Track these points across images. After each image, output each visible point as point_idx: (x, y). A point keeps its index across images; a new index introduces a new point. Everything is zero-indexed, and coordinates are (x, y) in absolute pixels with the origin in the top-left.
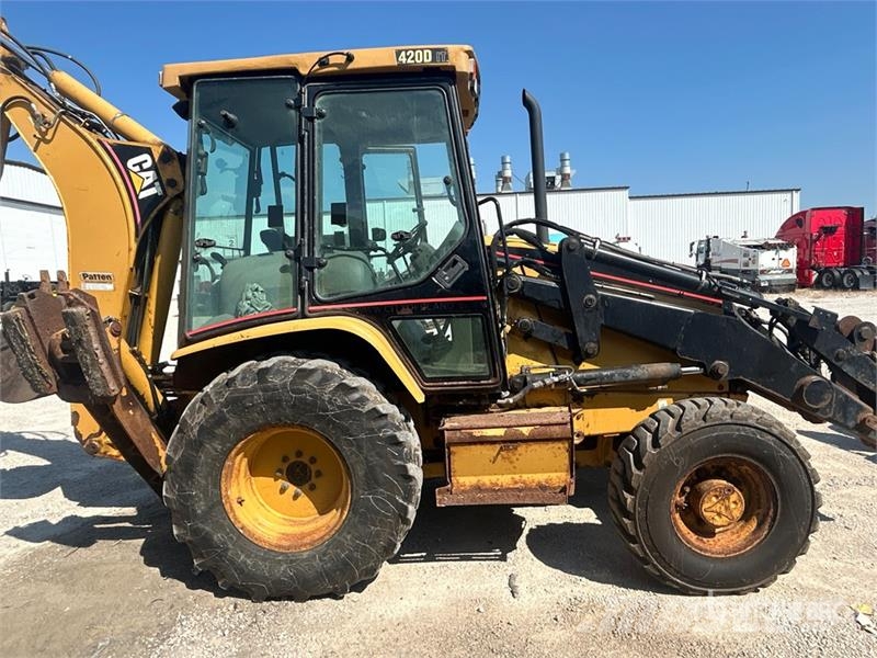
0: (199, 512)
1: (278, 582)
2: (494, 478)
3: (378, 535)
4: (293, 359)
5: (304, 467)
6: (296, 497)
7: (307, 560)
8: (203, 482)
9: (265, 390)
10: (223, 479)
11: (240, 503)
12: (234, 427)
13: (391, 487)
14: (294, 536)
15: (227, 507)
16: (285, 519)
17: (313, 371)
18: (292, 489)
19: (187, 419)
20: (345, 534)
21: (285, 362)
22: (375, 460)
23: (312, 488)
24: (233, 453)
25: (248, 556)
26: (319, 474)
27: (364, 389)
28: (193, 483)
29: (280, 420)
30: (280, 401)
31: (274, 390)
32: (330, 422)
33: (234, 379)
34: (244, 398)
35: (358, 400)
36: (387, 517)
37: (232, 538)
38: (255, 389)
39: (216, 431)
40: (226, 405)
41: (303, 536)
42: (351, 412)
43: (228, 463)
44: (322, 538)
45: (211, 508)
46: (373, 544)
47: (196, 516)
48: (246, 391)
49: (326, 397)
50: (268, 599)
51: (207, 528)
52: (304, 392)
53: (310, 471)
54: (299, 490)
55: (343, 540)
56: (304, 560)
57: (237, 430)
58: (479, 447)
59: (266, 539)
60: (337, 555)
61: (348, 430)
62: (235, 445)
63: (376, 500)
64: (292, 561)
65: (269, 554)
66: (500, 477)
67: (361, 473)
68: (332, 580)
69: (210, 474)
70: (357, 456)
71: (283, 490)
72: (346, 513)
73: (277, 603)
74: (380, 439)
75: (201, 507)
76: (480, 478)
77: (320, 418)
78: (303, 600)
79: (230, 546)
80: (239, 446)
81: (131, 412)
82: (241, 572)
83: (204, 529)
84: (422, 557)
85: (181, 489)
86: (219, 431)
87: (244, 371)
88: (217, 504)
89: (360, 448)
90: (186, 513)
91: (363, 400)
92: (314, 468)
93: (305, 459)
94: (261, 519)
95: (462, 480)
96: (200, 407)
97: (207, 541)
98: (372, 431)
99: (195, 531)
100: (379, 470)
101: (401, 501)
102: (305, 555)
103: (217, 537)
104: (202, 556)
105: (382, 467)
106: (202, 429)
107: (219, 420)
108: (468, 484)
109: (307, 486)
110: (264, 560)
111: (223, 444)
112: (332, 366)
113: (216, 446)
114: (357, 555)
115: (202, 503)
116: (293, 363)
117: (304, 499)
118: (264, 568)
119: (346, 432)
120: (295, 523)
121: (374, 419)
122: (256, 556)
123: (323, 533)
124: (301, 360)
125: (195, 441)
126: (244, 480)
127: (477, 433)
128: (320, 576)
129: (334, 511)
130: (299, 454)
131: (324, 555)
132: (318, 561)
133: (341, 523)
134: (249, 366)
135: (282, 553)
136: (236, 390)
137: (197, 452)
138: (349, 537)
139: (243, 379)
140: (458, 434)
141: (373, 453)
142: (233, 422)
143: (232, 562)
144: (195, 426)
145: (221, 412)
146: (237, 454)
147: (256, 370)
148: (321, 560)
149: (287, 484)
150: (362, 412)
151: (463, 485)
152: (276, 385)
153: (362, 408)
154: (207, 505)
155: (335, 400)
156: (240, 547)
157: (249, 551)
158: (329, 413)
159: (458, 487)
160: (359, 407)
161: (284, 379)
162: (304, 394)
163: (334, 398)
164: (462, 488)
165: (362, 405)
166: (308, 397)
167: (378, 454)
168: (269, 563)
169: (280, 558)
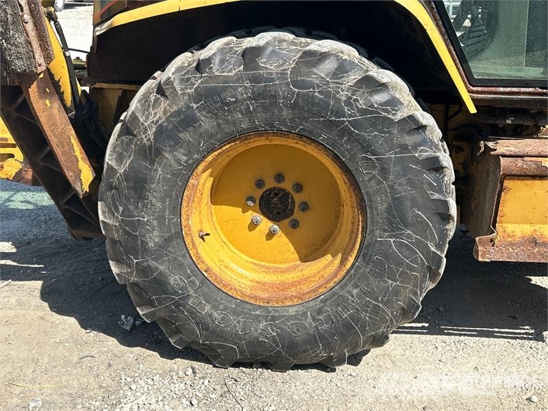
0: (151, 244)
1: (255, 343)
3: (396, 292)
4: (291, 37)
5: (285, 196)
6: (271, 235)
7: (295, 317)
8: (159, 205)
9: (255, 79)
10: (184, 204)
11: (202, 237)
12: (207, 131)
13: (422, 228)
14: (272, 285)
15: (188, 240)
16: (255, 264)
17: (323, 56)
18: (266, 224)
19: (139, 115)
20: (349, 287)
21: (281, 41)
22: (404, 189)
23: (295, 224)
24: (200, 168)
25: (215, 308)
26: (305, 207)
27: (394, 87)
28: (145, 206)
29: (272, 126)
30: (275, 97)
31: (268, 80)
32: (345, 131)
33: (208, 61)
34: (225, 89)
35: (387, 103)
36: (412, 269)
37: (193, 282)
38: (239, 78)
39: (181, 135)
40: (197, 97)
41: (284, 286)
42: (378, 119)
43: (191, 181)
44: (314, 291)
45: (168, 240)
46: (388, 303)
47: (145, 249)
48: (226, 80)
49: (343, 95)
50: (236, 365)
51: (162, 268)
52: (311, 85)
53: (293, 201)
54: (276, 227)
55: (347, 295)
56: (291, 318)
57: (211, 136)
59: (237, 287)
60: (337, 314)
61: (369, 146)
62: (205, 157)
63: (400, 245)
64: (274, 318)
65: (242, 306)
67: (382, 207)
68: (328, 346)
69: (167, 195)
70: (380, 183)
71: (253, 225)
72: (352, 260)
73: (247, 370)
74: (416, 161)
75: (154, 239)
77: (330, 125)
78: (283, 369)
79: (191, 292)
80: (210, 158)
81: (48, 102)
82: (204, 327)
83: (157, 268)
84: (423, 328)
85: (127, 213)
86: (185, 136)
87: (221, 50)
88: (176, 236)
89: (384, 172)
90: (131, 245)
91: (394, 103)
92: (298, 198)
93: (287, 185)
94: (227, 261)
96: (157, 100)
97: (160, 284)
98: (404, 148)
99: (144, 271)
100: (408, 203)
101: (433, 249)
102: (292, 311)
103: (174, 280)
104: (150, 303)
105: (413, 200)
106: (160, 131)
107: (185, 120)
108: (519, 233)
109: (287, 222)
110: (235, 313)
111: (189, 154)
112: (349, 52)
113: (180, 156)
114: (365, 316)
115: (156, 233)
116: (293, 43)
117: (281, 240)
118: (236, 324)
119: (367, 148)
120: (268, 270)
121: (410, 132)
122: (226, 308)
123: (313, 285)
124: (303, 40)
125: (150, 147)
126: (206, 208)
128: (313, 340)
129: (329, 257)
130: (280, 177)
131: (319, 312)
132: (310, 320)
133: (343, 273)
134: (227, 44)
135: (260, 307)
136: (211, 78)
137: (152, 162)
138: (355, 292)
139: (222, 62)
141: (403, 180)
142: (206, 123)
143: (193, 313)
144: (150, 126)
145: (188, 107)
146: (204, 171)
147: (240, 50)
148: (314, 319)
149: (260, 217)
150: (393, 120)
151: (511, 235)
152: (271, 74)
153: (392, 114)
154: (163, 237)
155: (356, 100)
156: (204, 295)
157: (216, 300)
158: (345, 119)
159: (504, 238)
160: (389, 112)
161: (283, 65)
162: (311, 90)
163: (354, 97)
164: (510, 239)
165: (393, 110)
166: (316, 94)
167: (410, 182)
168: (243, 318)
169: (258, 313)
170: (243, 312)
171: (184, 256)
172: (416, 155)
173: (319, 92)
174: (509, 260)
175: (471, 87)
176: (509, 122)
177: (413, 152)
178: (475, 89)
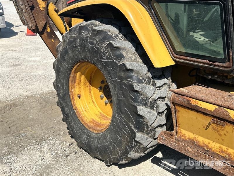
2: (206, 141)
4: (98, 23)
6: (105, 104)
7: (93, 138)
9: (80, 39)
11: (79, 97)
13: (127, 116)
17: (99, 32)
18: (105, 99)
22: (121, 97)
27: (124, 49)
28: (59, 80)
30: (84, 47)
33: (71, 30)
34: (73, 41)
37: (70, 112)
38: (77, 38)
40: (68, 44)
42: (112, 63)
48: (74, 38)
49: (102, 50)
52: (93, 44)
54: (107, 101)
57: (72, 59)
58: (195, 113)
61: (110, 74)
63: (121, 122)
65: (82, 127)
66: (211, 142)
71: (101, 98)
74: (125, 85)
75: (61, 93)
76: (196, 136)
79: (70, 116)
81: (53, 40)
88: (67, 94)
91: (120, 57)
95: (184, 132)
100: (122, 103)
101: (133, 128)
102: (94, 135)
106: (61, 54)
107: (66, 51)
108: (187, 136)
111: (68, 64)
113: (66, 65)
114: (111, 148)
115: (62, 91)
121: (123, 71)
122: (78, 126)
125: (59, 60)
127: (193, 102)
131: (100, 139)
132: (96, 141)
136: (71, 37)
137: (60, 66)
138: (109, 136)
139: (75, 31)
140: (181, 98)
141: (120, 92)
142: (70, 54)
145: (67, 47)
148: (98, 141)
150: (117, 64)
151: (184, 135)
152: (84, 37)
153: (118, 61)
154: (64, 93)
155: (106, 53)
156: (73, 118)
157: (76, 122)
158: (103, 60)
159: (180, 136)
160: (117, 60)
161: (88, 34)
162: (93, 46)
163: (106, 51)
164: (183, 138)
165: (119, 59)
166: (95, 48)
167: (123, 94)
168: (81, 131)
169: (85, 131)
170: (81, 129)
171: (69, 102)
172: (126, 82)
173: (95, 47)
174: (170, 147)
175: (175, 55)
176: (210, 77)
177: (124, 80)
178: (178, 56)
